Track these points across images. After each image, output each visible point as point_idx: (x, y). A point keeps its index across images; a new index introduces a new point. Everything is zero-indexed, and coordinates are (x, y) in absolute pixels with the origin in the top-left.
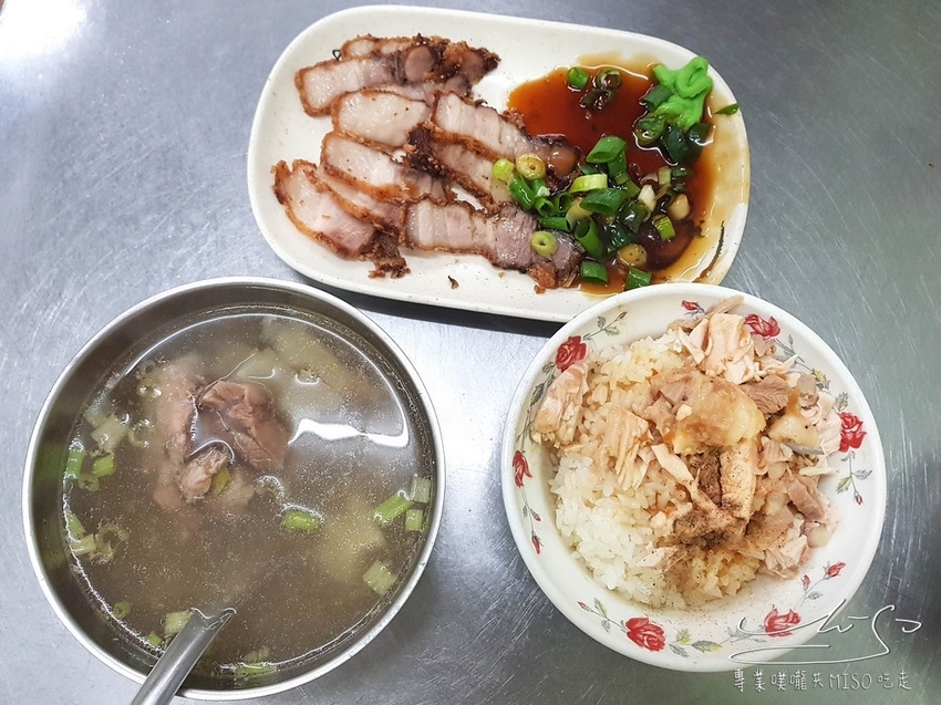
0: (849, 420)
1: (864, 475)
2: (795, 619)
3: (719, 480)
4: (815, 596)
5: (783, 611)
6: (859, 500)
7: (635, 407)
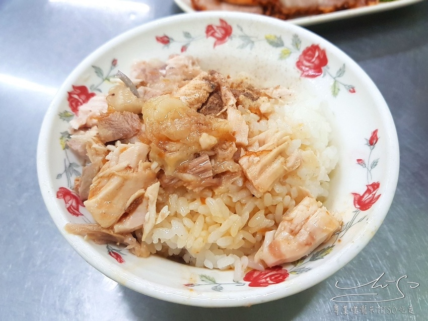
0: (74, 104)
1: (97, 70)
2: (210, 30)
3: (207, 102)
4: (187, 35)
5: (212, 40)
6: (114, 63)
7: (240, 183)
